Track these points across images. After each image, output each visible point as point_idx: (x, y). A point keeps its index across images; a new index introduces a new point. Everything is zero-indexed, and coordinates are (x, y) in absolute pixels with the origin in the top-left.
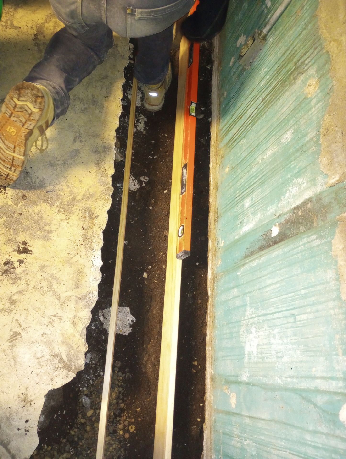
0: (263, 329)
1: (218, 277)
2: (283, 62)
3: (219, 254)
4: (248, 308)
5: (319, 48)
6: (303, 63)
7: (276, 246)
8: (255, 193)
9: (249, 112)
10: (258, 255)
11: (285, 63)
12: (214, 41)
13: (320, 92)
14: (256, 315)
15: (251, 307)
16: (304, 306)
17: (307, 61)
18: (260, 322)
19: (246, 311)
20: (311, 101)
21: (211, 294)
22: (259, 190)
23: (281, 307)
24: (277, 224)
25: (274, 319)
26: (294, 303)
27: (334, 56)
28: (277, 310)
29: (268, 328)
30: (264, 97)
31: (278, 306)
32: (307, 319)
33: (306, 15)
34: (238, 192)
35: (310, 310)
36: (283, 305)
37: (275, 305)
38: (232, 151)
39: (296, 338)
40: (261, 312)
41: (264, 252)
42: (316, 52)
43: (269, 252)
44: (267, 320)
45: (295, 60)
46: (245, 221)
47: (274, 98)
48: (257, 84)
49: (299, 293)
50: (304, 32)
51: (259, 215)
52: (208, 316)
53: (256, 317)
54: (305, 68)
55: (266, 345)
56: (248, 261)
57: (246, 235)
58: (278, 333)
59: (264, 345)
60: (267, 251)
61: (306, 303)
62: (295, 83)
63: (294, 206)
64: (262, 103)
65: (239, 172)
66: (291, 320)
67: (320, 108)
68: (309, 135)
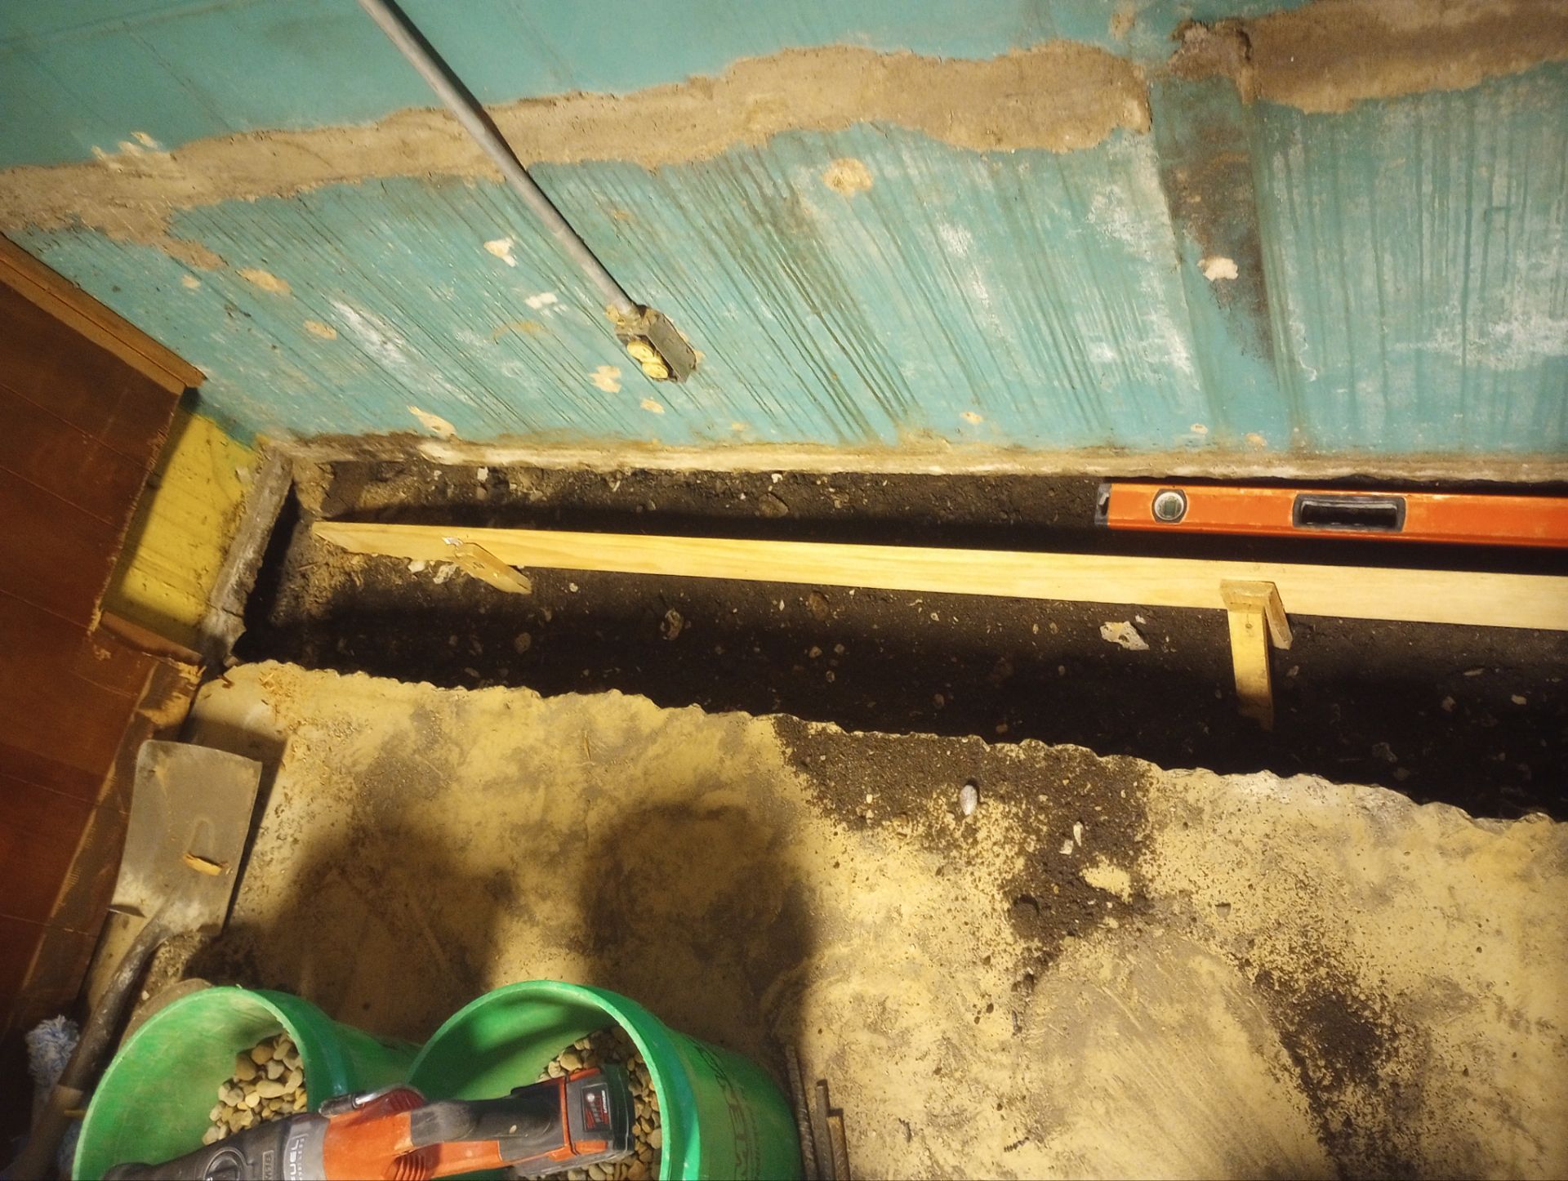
0: (1507, 300)
1: (1303, 443)
2: (734, 257)
3: (1230, 442)
4: (1430, 346)
5: (750, 161)
6: (766, 200)
7: (1267, 267)
8: (1083, 330)
9: (831, 351)
10: (1278, 318)
11: (742, 250)
12: (560, 464)
13: (873, 156)
14: (1459, 320)
15: (1430, 336)
16: (1469, 184)
17: (769, 191)
18: (1484, 309)
19: (1438, 354)
20: (885, 179)
21: (1347, 466)
22: (1079, 318)
23: (1456, 247)
24: (1201, 262)
25: (1484, 268)
26: (1452, 214)
27: (791, 119)
28: (1461, 260)
29: (1508, 286)
30: (808, 309)
31: (1450, 257)
32: (1509, 176)
33: (637, 195)
34: (1056, 383)
35: (1484, 170)
36: (1451, 243)
37: (1444, 265)
38: (921, 404)
39: (1554, 208)
40: (1454, 307)
41: (1273, 300)
42: (754, 168)
43: (1277, 285)
44: (1483, 288)
45: (748, 224)
46: (1154, 359)
47: (824, 281)
48: (760, 329)
49: (1426, 200)
50: (684, 199)
51: (1154, 317)
52: (1418, 474)
53: (1464, 323)
54: (786, 194)
55: (1556, 292)
56: (1284, 350)
57: (1201, 356)
58: (1528, 256)
59: (1556, 299)
60: (1274, 291)
61: (1463, 180)
62: (812, 225)
63: (1166, 219)
64: (825, 315)
65: (995, 382)
66: (1499, 219)
67: (916, 154)
68: (978, 180)
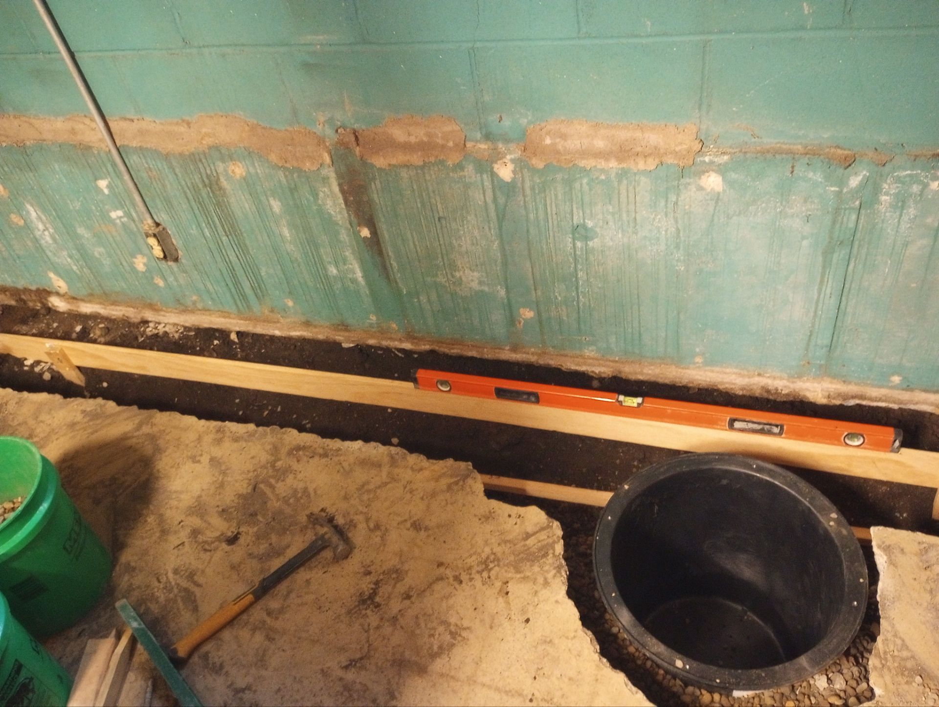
0: (456, 260)
2: (195, 201)
3: (385, 326)
4: (438, 280)
5: (202, 156)
6: (208, 177)
8: (324, 257)
9: (233, 257)
10: (387, 259)
11: (199, 199)
13: (245, 162)
15: (437, 275)
16: (431, 206)
17: (209, 172)
18: (450, 264)
19: (441, 284)
20: (250, 173)
21: (428, 344)
22: (322, 251)
23: (434, 233)
24: (358, 228)
25: (445, 244)
26: (429, 218)
27: (217, 141)
28: (437, 239)
29: (454, 254)
30: (224, 234)
31: (433, 237)
33: (160, 165)
34: (318, 286)
35: (434, 200)
36: (432, 231)
37: (432, 241)
40: (440, 261)
42: (204, 160)
44: (447, 253)
45: (201, 186)
46: (350, 276)
47: (229, 219)
48: (205, 241)
49: (420, 210)
50: (177, 170)
51: (347, 254)
53: (446, 270)
54: (215, 175)
55: (469, 258)
56: (392, 276)
58: (456, 241)
59: (470, 262)
61: (428, 203)
62: (224, 190)
63: (343, 206)
64: (230, 237)
66: (443, 222)
67: (260, 163)
68: (281, 179)
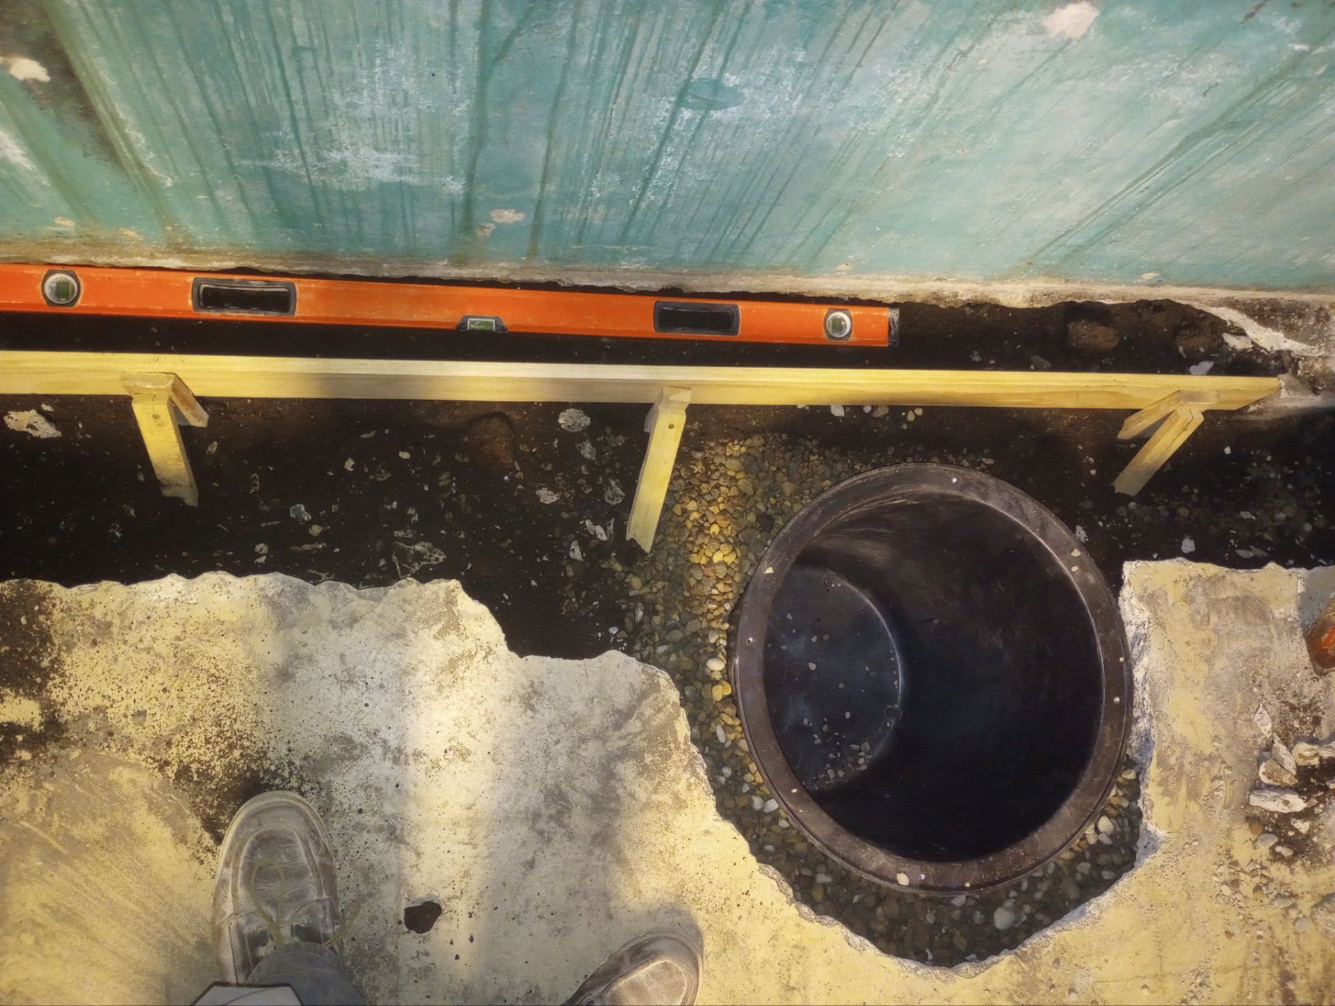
0: (334, 130)
1: (180, 241)
3: (104, 234)
4: (274, 164)
7: (82, 75)
10: (111, 124)
14: (295, 144)
16: (270, 22)
18: (315, 138)
19: (284, 172)
21: (231, 260)
23: (273, 79)
25: (306, 102)
26: (260, 47)
28: (281, 90)
29: (332, 118)
31: (270, 87)
32: (307, 20)
35: (280, 9)
36: (267, 74)
37: (267, 94)
39: (355, 54)
40: (286, 134)
41: (100, 108)
43: (99, 93)
44: (309, 119)
49: (231, 29)
52: (297, 269)
53: (300, 147)
55: (375, 129)
56: (128, 155)
57: (37, 152)
58: (343, 94)
59: (376, 135)
60: (98, 99)
61: (263, 17)
66: (308, 58)
